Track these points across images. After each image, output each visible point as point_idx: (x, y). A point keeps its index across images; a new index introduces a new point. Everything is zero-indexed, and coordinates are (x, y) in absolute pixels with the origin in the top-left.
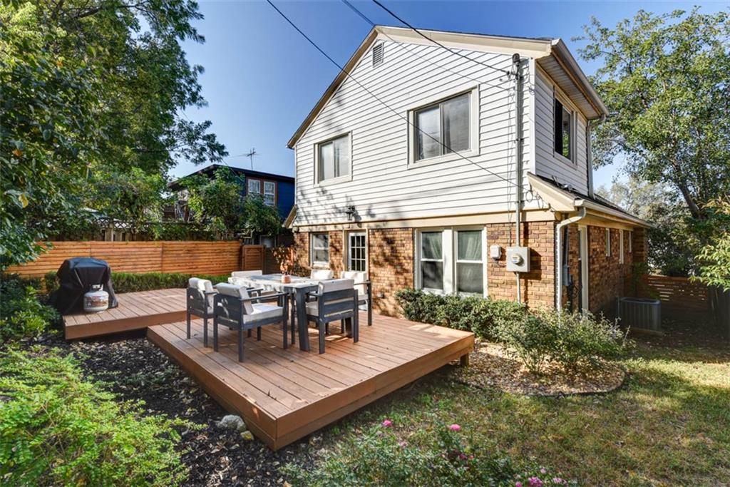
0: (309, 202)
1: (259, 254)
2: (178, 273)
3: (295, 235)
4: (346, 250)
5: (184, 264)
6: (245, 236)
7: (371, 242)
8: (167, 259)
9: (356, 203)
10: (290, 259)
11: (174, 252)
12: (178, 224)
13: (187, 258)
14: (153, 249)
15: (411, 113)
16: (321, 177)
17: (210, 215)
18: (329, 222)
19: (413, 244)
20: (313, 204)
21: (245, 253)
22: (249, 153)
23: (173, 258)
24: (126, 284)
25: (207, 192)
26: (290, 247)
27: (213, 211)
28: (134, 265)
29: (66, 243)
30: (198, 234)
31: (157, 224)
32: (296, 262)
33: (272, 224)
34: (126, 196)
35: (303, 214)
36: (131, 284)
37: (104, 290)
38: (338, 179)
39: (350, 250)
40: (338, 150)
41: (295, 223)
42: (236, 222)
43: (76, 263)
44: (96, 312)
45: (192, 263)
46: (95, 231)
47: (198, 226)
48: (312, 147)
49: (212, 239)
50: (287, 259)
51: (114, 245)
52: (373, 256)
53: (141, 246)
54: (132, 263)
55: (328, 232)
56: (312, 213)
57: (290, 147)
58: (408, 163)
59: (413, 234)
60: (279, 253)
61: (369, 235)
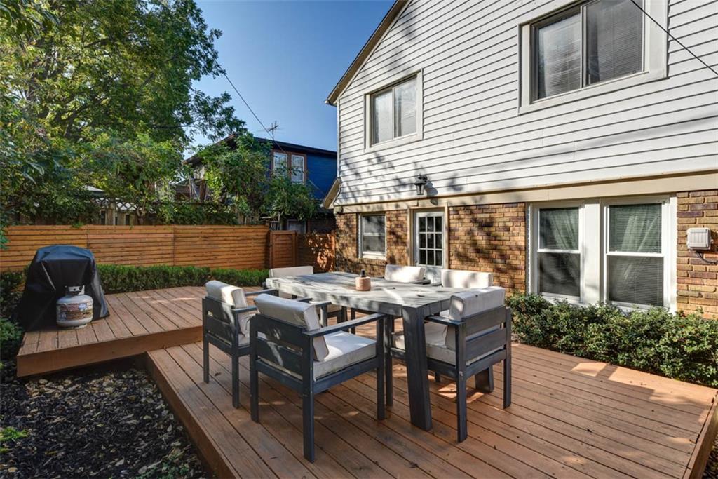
0: (357, 174)
1: (290, 242)
2: (193, 266)
3: (337, 217)
4: (411, 235)
5: (200, 254)
6: (271, 219)
7: (453, 225)
8: (180, 247)
9: (428, 171)
10: (330, 249)
11: (189, 239)
12: (193, 204)
13: (204, 246)
14: (162, 236)
15: (526, 29)
16: (374, 139)
17: (231, 193)
18: (386, 199)
19: (526, 226)
20: (363, 176)
21: (273, 240)
22: (271, 127)
23: (188, 247)
24: (128, 280)
25: (227, 163)
26: (330, 233)
27: (234, 188)
28: (141, 255)
29: (57, 227)
30: (217, 216)
31: (167, 203)
32: (340, 253)
33: (304, 206)
34: (128, 167)
35: (347, 190)
36: (134, 280)
37: (86, 293)
38: (400, 140)
39: (418, 238)
40: (400, 99)
41: (338, 201)
42: (261, 202)
43: (46, 254)
44: (75, 326)
45: (211, 252)
46: (93, 213)
47: (216, 207)
48: (362, 98)
49: (234, 223)
50: (325, 248)
51: (115, 230)
52: (457, 244)
53: (147, 231)
54: (138, 253)
55: (385, 212)
56: (361, 188)
57: (331, 103)
58: (520, 105)
59: (525, 212)
60: (315, 241)
61: (449, 215)
